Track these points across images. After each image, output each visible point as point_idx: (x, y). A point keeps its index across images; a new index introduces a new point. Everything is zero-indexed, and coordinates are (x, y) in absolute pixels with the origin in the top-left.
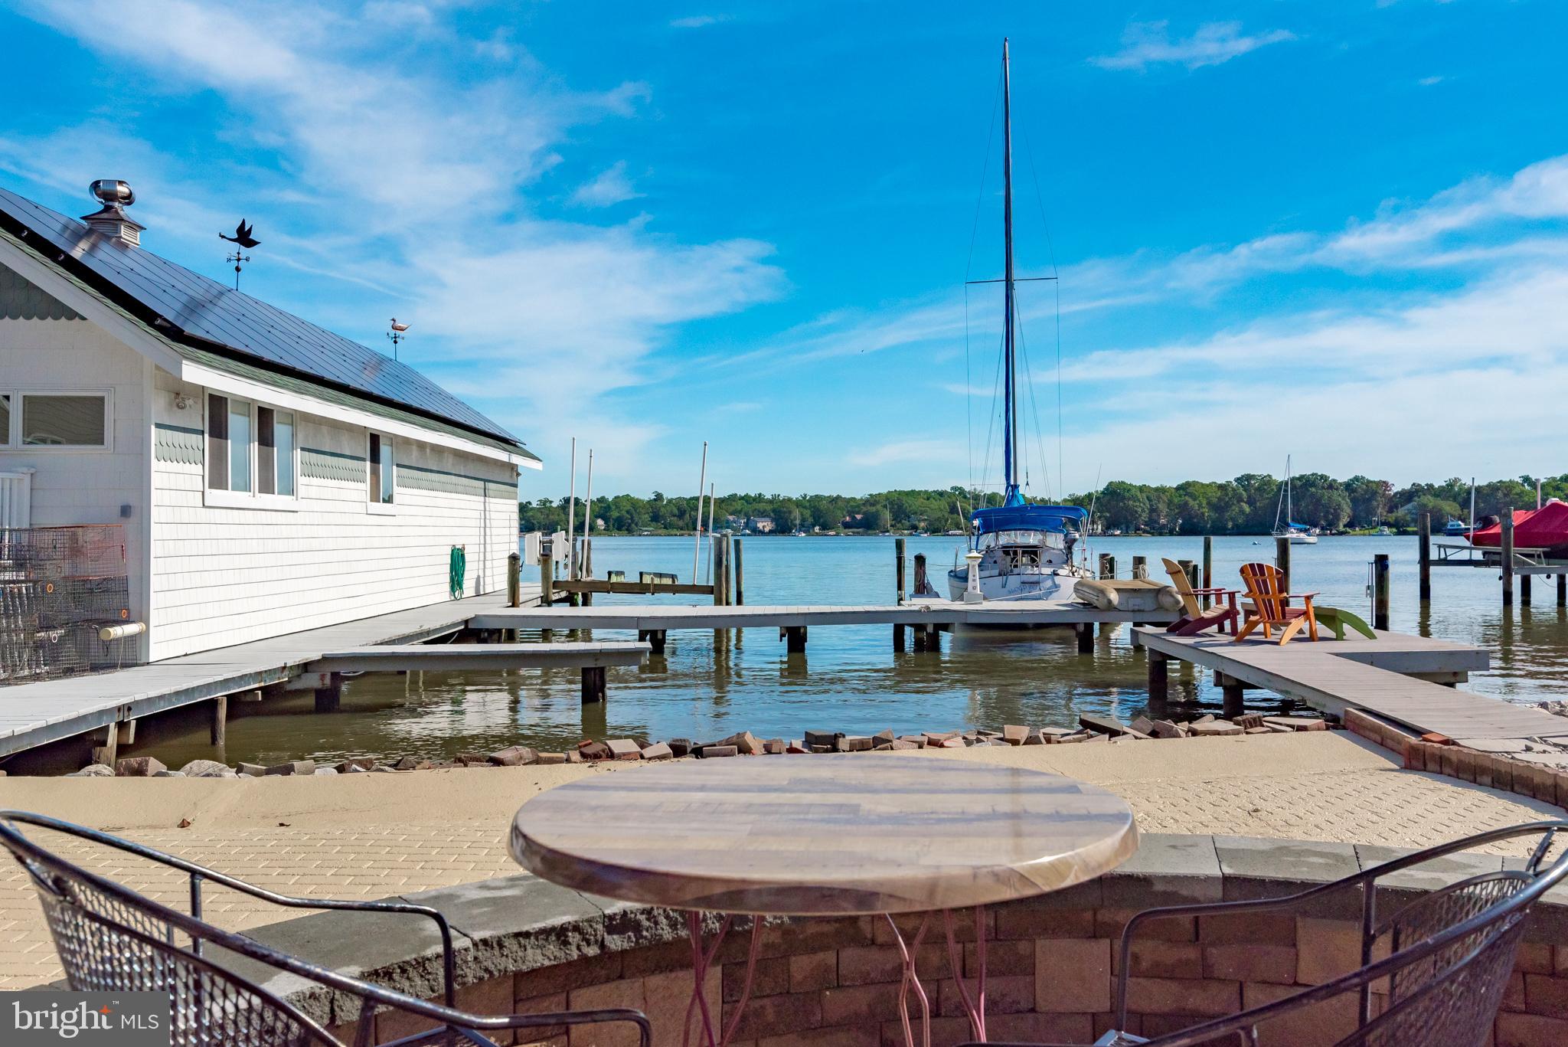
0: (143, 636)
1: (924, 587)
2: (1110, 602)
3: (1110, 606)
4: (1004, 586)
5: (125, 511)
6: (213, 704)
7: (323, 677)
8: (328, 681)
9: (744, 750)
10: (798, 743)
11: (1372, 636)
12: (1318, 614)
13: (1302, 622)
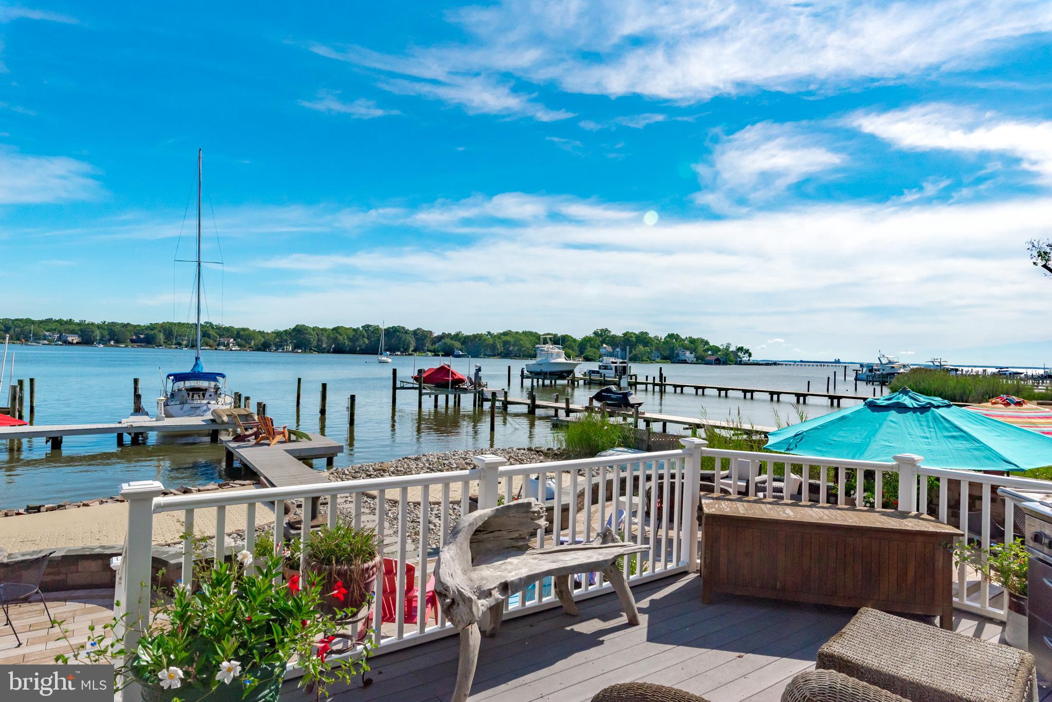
1: (140, 409)
2: (223, 421)
3: (223, 423)
4: (182, 409)
10: (22, 510)
11: (310, 439)
12: (290, 432)
13: (281, 436)
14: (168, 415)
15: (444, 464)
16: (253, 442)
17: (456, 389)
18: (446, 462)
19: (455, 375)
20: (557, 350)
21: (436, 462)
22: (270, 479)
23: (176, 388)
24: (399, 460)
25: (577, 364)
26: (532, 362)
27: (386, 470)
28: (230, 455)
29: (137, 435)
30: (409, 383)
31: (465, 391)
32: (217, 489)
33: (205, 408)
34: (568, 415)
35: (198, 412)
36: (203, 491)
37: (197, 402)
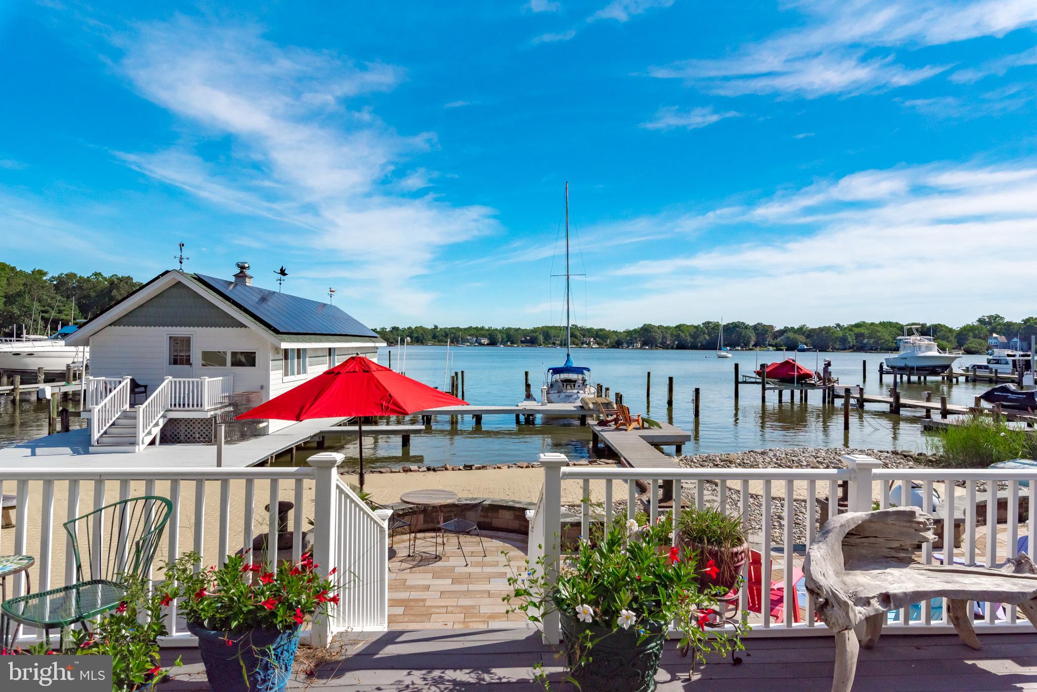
0: (268, 426)
1: (530, 395)
2: (589, 407)
3: (589, 409)
4: (559, 397)
5: (262, 387)
6: (292, 448)
7: (319, 438)
8: (321, 439)
9: (446, 469)
10: (461, 467)
11: (660, 428)
12: (644, 420)
13: (636, 423)
14: (550, 402)
15: (793, 461)
16: (615, 427)
17: (802, 384)
18: (795, 459)
19: (801, 370)
20: (927, 342)
21: (784, 458)
22: (629, 460)
23: (554, 380)
24: (745, 453)
25: (954, 358)
26: (893, 355)
27: (732, 462)
28: (596, 437)
29: (529, 415)
30: (751, 377)
31: (813, 386)
32: (588, 465)
33: (575, 396)
34: (944, 416)
35: (571, 399)
36: (577, 465)
37: (569, 391)
